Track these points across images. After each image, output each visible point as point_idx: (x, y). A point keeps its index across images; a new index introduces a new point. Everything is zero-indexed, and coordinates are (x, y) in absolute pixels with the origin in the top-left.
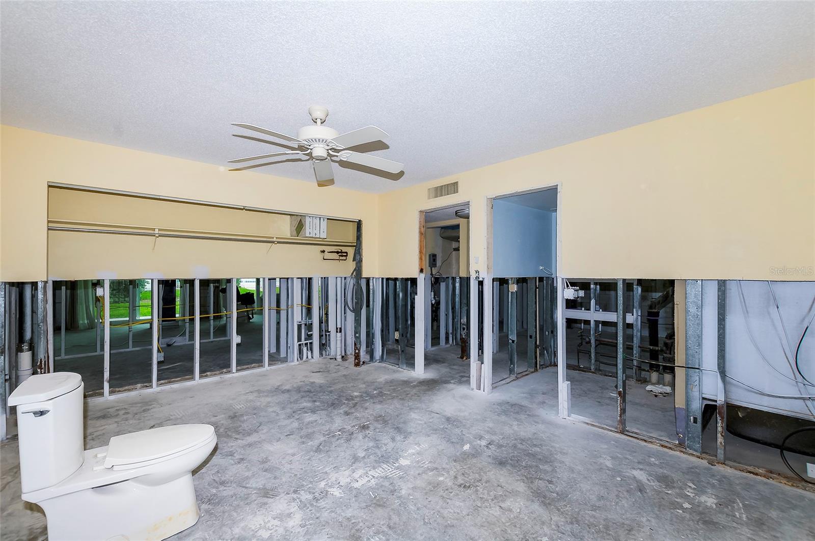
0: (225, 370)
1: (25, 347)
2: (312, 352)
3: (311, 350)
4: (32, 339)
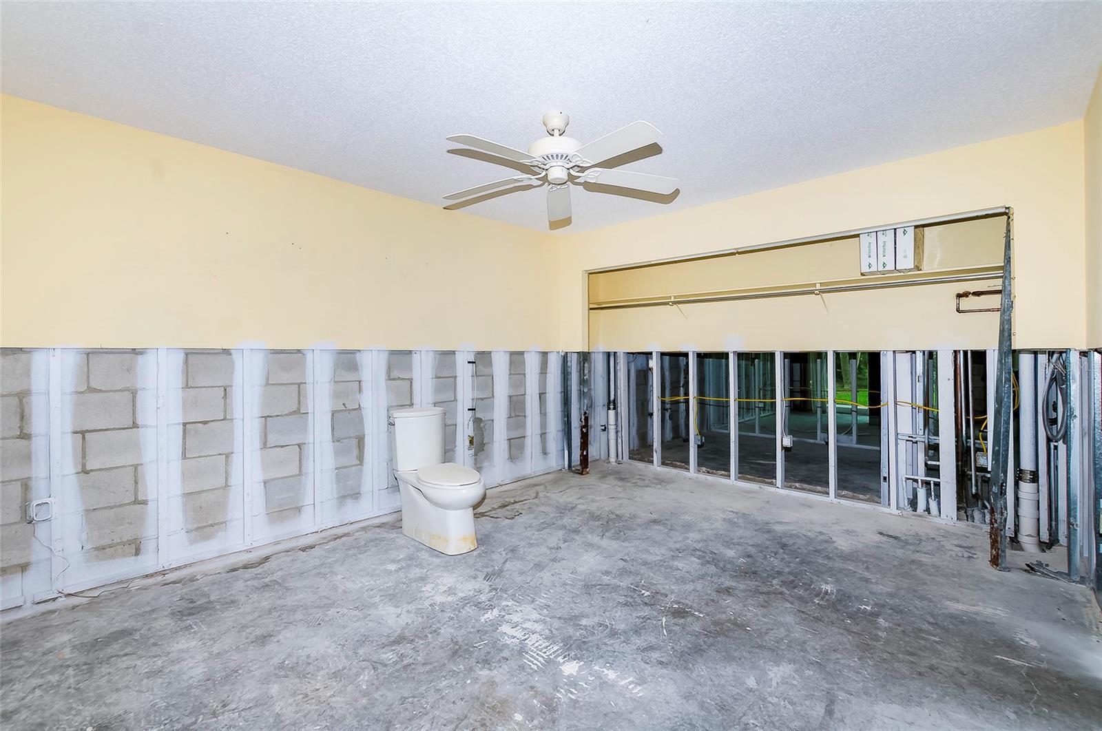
0: (797, 485)
1: (612, 407)
2: (939, 504)
3: (938, 496)
4: (614, 399)
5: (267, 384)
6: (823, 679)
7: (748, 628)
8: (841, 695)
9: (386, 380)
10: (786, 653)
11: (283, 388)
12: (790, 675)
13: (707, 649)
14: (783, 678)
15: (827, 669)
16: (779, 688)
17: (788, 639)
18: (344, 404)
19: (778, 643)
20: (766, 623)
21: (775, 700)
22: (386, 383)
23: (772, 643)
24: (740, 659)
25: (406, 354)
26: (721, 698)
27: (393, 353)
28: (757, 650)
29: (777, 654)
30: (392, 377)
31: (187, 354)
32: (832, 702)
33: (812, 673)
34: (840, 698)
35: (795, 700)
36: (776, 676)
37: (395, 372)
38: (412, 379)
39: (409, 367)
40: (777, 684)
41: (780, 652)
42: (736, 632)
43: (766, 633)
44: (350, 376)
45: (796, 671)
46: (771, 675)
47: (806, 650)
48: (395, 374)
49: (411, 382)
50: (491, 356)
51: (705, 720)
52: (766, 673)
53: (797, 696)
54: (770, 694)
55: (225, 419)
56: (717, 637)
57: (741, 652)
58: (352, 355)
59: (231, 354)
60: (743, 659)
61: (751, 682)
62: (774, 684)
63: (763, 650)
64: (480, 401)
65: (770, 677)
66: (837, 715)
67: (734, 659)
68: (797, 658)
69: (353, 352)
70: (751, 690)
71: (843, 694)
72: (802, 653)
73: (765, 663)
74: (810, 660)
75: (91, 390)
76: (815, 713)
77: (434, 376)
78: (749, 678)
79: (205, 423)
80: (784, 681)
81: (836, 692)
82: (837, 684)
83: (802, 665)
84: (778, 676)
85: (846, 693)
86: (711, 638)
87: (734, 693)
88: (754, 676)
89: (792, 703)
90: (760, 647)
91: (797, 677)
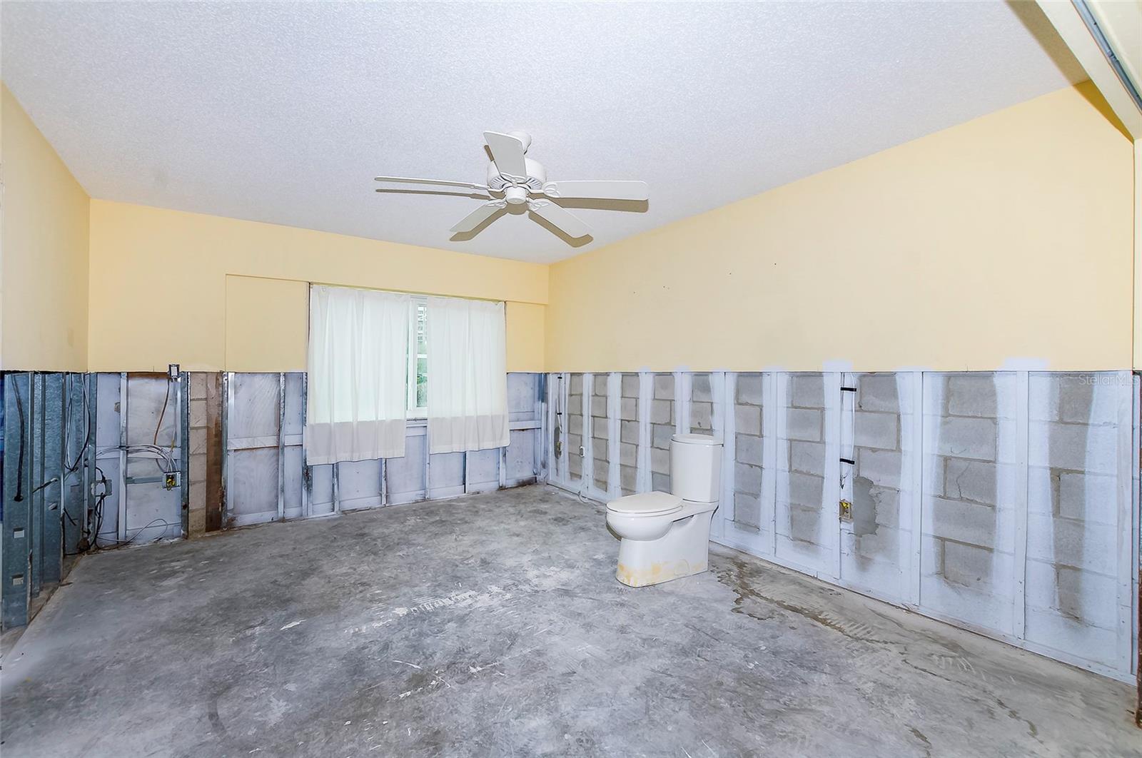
5: (654, 399)
6: (235, 737)
7: (349, 722)
8: (210, 737)
9: (735, 404)
10: (290, 731)
11: (662, 402)
12: (266, 715)
13: (352, 678)
14: (271, 709)
15: (237, 750)
16: (266, 700)
17: (301, 748)
18: (699, 423)
19: (306, 734)
20: (341, 744)
21: (262, 691)
22: (735, 408)
23: (311, 730)
24: (319, 693)
25: (756, 376)
26: (299, 664)
27: (741, 375)
28: (314, 711)
29: (295, 723)
30: (740, 401)
31: (623, 376)
32: (215, 725)
33: (249, 734)
34: (210, 733)
35: (248, 703)
36: (277, 705)
37: (744, 396)
38: (762, 406)
39: (759, 392)
40: (271, 702)
41: (294, 727)
42: (353, 710)
43: (327, 734)
44: (703, 398)
45: (265, 723)
46: (282, 703)
47: (273, 752)
48: (744, 398)
49: (761, 410)
50: (895, 380)
51: (294, 651)
52: (287, 701)
53: (248, 706)
54: (267, 692)
55: (635, 421)
56: (360, 691)
57: (326, 698)
58: (705, 377)
59: (638, 376)
60: (317, 694)
61: (292, 687)
62: (273, 699)
63: (311, 715)
64: (870, 452)
65: (281, 701)
66: (206, 719)
67: (324, 689)
68: (274, 735)
69: (706, 374)
70: (286, 683)
71: (208, 739)
72: (273, 745)
73: (297, 707)
74: (261, 745)
75: (596, 395)
76: (225, 707)
77: (790, 405)
78: (297, 688)
79: (629, 421)
80: (267, 707)
81: (216, 735)
82: (219, 743)
83: (264, 733)
84: (276, 707)
85: (207, 742)
86: (362, 687)
87: (295, 673)
88: (294, 692)
89: (247, 699)
90: (316, 716)
91: (260, 719)
